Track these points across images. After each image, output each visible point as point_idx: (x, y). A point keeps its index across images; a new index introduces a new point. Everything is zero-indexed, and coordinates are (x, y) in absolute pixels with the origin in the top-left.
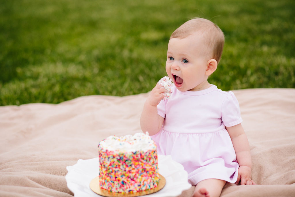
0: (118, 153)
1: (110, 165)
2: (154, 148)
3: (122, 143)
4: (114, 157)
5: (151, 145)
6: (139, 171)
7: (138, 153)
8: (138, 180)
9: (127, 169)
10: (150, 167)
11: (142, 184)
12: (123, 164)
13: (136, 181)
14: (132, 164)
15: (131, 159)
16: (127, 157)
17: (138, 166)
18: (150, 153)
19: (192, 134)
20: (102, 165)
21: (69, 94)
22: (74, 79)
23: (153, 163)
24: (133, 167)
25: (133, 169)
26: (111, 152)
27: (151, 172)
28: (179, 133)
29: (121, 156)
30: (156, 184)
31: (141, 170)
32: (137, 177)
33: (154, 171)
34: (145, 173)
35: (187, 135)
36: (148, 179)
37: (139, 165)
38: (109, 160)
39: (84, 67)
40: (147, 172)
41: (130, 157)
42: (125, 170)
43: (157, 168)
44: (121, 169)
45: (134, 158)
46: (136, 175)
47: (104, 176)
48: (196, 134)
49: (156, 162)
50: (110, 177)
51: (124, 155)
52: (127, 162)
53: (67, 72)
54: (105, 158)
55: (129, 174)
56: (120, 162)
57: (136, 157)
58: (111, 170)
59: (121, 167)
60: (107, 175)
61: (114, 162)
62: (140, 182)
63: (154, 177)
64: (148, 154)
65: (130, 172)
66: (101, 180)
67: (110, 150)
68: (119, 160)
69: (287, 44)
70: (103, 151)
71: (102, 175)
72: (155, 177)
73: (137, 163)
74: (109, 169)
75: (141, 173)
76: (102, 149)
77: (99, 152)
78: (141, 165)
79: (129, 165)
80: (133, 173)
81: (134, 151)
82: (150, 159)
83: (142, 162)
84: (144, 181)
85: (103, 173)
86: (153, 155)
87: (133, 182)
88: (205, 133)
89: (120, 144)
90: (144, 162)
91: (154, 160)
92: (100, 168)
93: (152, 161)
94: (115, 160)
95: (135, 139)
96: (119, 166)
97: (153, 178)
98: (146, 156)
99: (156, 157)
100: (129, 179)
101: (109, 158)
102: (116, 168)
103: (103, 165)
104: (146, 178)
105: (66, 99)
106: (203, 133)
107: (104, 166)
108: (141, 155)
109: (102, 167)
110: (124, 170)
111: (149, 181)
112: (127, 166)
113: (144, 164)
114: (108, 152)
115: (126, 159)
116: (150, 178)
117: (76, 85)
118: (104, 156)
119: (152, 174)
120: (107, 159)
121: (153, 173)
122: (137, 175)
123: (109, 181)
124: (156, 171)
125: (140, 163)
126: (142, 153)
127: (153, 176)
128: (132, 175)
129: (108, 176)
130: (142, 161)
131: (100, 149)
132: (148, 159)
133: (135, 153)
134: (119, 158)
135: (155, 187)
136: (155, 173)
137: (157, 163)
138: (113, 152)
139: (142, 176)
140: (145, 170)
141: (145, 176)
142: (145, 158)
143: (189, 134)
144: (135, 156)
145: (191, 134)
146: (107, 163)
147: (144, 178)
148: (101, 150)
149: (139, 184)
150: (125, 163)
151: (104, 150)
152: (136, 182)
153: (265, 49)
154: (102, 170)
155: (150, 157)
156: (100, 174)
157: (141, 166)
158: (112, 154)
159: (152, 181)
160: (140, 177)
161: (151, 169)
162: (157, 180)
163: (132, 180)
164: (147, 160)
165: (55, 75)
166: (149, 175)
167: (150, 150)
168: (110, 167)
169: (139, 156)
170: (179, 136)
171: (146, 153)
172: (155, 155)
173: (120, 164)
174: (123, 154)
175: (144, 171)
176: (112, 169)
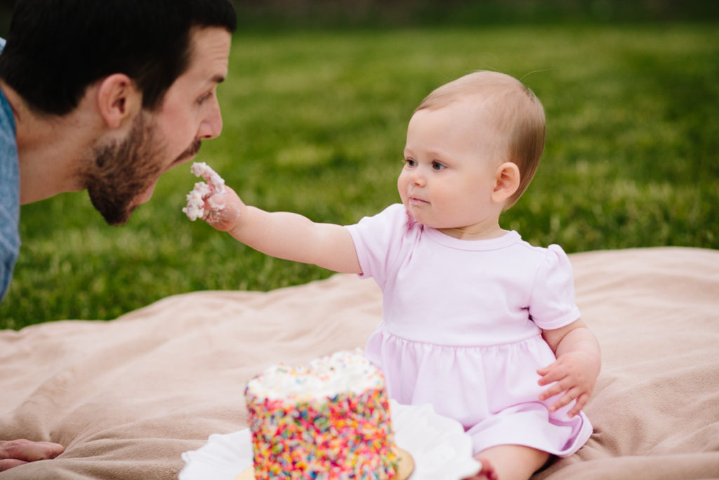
0: (293, 403)
1: (278, 433)
2: (378, 383)
3: (301, 378)
4: (285, 413)
5: (370, 377)
6: (348, 441)
7: (341, 399)
8: (348, 464)
9: (320, 440)
10: (374, 431)
11: (357, 472)
12: (308, 429)
13: (343, 466)
14: (331, 427)
15: (327, 413)
16: (316, 412)
17: (344, 431)
18: (370, 397)
19: (466, 347)
20: (257, 436)
21: (132, 297)
22: (137, 262)
23: (380, 419)
24: (334, 432)
25: (335, 438)
26: (276, 402)
27: (377, 443)
28: (433, 344)
29: (303, 409)
30: (391, 470)
31: (352, 438)
32: (344, 458)
33: (384, 438)
34: (362, 446)
35: (452, 349)
36: (371, 459)
37: (346, 427)
38: (275, 421)
39: (155, 235)
40: (367, 442)
41: (324, 408)
42: (315, 443)
43: (391, 432)
44: (306, 441)
45: (333, 411)
46: (341, 452)
47: (265, 462)
48: (475, 347)
49: (386, 417)
50: (281, 464)
51: (309, 406)
52: (317, 423)
53: (115, 249)
54: (264, 418)
55: (325, 452)
56: (302, 425)
57: (337, 409)
58: (280, 447)
59: (305, 436)
60: (273, 458)
61: (285, 426)
62: (353, 468)
63: (385, 454)
64: (365, 399)
65: (326, 445)
66: (259, 473)
67: (273, 396)
68: (299, 419)
69: (630, 156)
70: (256, 402)
71: (259, 460)
72: (388, 453)
73: (341, 423)
74: (276, 444)
75: (354, 445)
76: (255, 398)
77: (248, 406)
78: (352, 426)
79: (322, 428)
80: (333, 447)
81: (332, 395)
82: (372, 410)
83: (353, 420)
84: (362, 465)
85: (261, 456)
86: (378, 401)
87: (336, 469)
88: (496, 345)
89: (298, 382)
90: (359, 417)
91: (382, 411)
92: (255, 445)
93: (376, 415)
94: (289, 420)
95: (332, 369)
96: (300, 433)
97: (383, 457)
98: (362, 403)
99: (385, 406)
100: (328, 463)
101: (273, 417)
102: (292, 438)
103: (260, 437)
104: (367, 456)
105: (126, 310)
106: (491, 346)
107: (264, 437)
108: (349, 402)
109: (257, 442)
110: (311, 441)
111: (374, 463)
112: (318, 432)
113: (360, 422)
114: (269, 404)
115: (313, 415)
116: (376, 456)
117: (146, 277)
118: (261, 415)
119: (379, 446)
120: (268, 419)
121: (383, 444)
122: (345, 451)
123: (280, 472)
124: (389, 438)
125: (349, 422)
126: (351, 397)
127: (382, 452)
128: (332, 453)
129: (275, 462)
130: (354, 416)
131: (251, 398)
132: (368, 412)
133: (334, 400)
134: (296, 414)
135: (391, 476)
136: (386, 443)
137: (389, 420)
138: (281, 402)
139: (357, 454)
140: (362, 438)
141: (365, 452)
142: (360, 408)
143: (457, 347)
144: (335, 405)
145: (462, 347)
146: (270, 430)
147: (362, 458)
148: (253, 401)
149: (351, 473)
150: (313, 424)
151: (261, 400)
152: (343, 470)
153: (582, 168)
154: (259, 448)
155: (370, 405)
156: (254, 460)
157: (352, 430)
158: (281, 407)
159: (381, 463)
160: (351, 456)
161: (377, 434)
162: (394, 459)
163: (334, 464)
164: (364, 414)
165: (88, 256)
166: (373, 450)
167: (369, 390)
168: (278, 438)
169: (346, 407)
170: (432, 353)
171: (361, 396)
172: (382, 399)
173: (302, 428)
174: (305, 405)
175: (359, 441)
176: (283, 442)
